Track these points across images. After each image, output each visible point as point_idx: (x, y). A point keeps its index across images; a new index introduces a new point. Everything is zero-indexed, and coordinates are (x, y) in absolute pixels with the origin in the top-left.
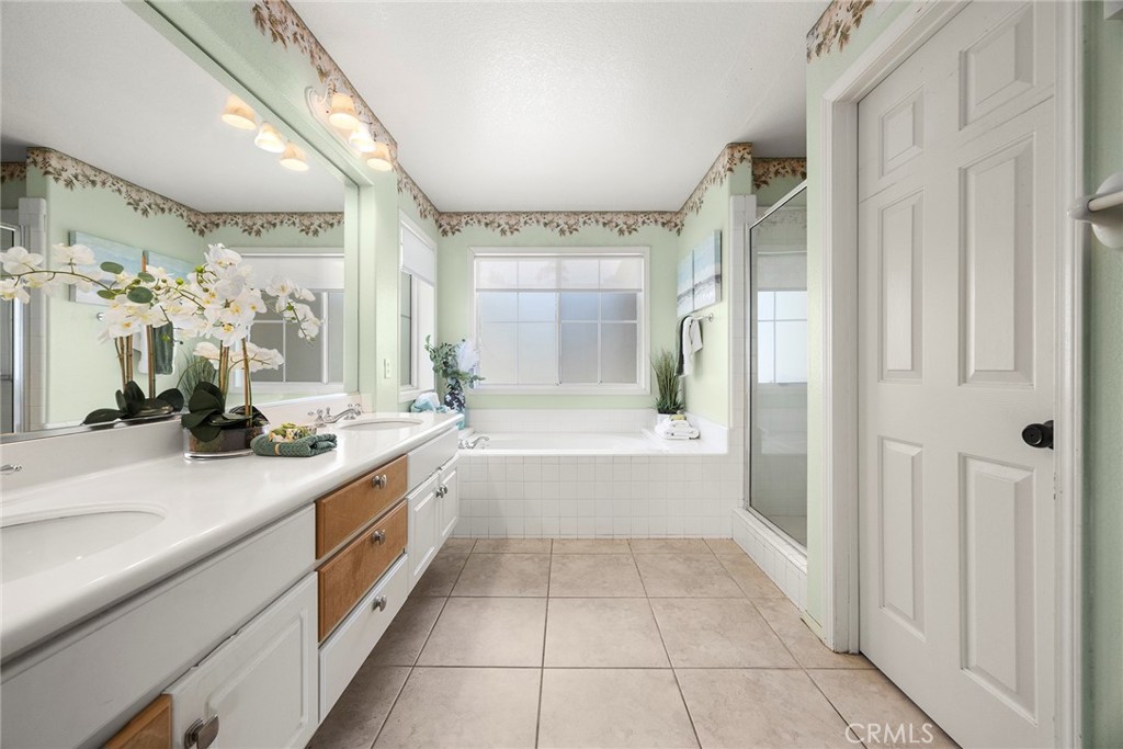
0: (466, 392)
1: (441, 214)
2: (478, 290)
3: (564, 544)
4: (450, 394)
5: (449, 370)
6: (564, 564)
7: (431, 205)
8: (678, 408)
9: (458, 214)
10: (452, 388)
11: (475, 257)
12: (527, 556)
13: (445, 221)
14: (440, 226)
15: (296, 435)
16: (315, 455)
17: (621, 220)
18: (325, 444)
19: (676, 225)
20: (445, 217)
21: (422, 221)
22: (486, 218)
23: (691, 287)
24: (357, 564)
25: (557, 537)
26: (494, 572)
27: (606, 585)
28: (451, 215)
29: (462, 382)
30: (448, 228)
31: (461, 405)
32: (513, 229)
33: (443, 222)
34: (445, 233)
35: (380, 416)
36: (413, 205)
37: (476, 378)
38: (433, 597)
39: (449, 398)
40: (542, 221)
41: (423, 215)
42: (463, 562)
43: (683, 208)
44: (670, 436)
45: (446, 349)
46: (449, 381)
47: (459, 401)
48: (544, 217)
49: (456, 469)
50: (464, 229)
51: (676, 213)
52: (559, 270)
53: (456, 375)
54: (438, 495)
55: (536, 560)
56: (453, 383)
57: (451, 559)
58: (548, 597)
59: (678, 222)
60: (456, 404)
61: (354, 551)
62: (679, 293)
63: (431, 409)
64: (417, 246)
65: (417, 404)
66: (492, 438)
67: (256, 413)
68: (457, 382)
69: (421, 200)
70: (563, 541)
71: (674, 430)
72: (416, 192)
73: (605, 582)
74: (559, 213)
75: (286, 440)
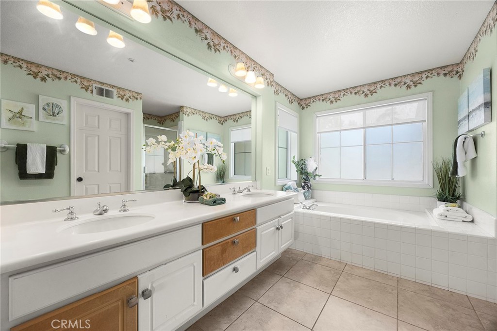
0: (312, 182)
1: (301, 100)
2: (318, 133)
3: (352, 268)
4: (304, 182)
5: (303, 171)
6: (347, 279)
7: (296, 96)
8: (458, 198)
9: (309, 98)
10: (305, 180)
11: (317, 117)
12: (329, 269)
13: (303, 103)
14: (301, 106)
15: (210, 197)
16: (215, 205)
17: (408, 81)
18: (220, 201)
19: (457, 72)
20: (303, 101)
21: (291, 105)
22: (322, 97)
23: (467, 114)
24: (224, 251)
25: (350, 263)
26: (308, 271)
27: (370, 300)
28: (305, 99)
29: (310, 177)
30: (305, 105)
31: (309, 188)
32: (337, 100)
33: (303, 104)
34: (303, 108)
35: (264, 191)
36: (286, 98)
37: (317, 175)
38: (276, 274)
39: (303, 184)
40: (354, 92)
41: (291, 102)
42: (296, 262)
43: (463, 60)
44: (443, 217)
45: (303, 162)
46: (304, 177)
47: (308, 186)
48: (355, 90)
49: (292, 218)
50: (312, 105)
51: (457, 65)
52: (364, 116)
53: (307, 174)
54: (277, 229)
55: (332, 272)
56: (305, 177)
57: (291, 259)
58: (330, 294)
59: (460, 70)
60: (306, 188)
61: (222, 245)
62: (459, 119)
63: (291, 189)
64: (288, 117)
65: (286, 187)
66: (319, 205)
67: (203, 188)
68: (307, 177)
69: (290, 96)
70: (353, 267)
71: (447, 213)
72: (287, 93)
73: (370, 298)
74: (363, 86)
75: (207, 199)
